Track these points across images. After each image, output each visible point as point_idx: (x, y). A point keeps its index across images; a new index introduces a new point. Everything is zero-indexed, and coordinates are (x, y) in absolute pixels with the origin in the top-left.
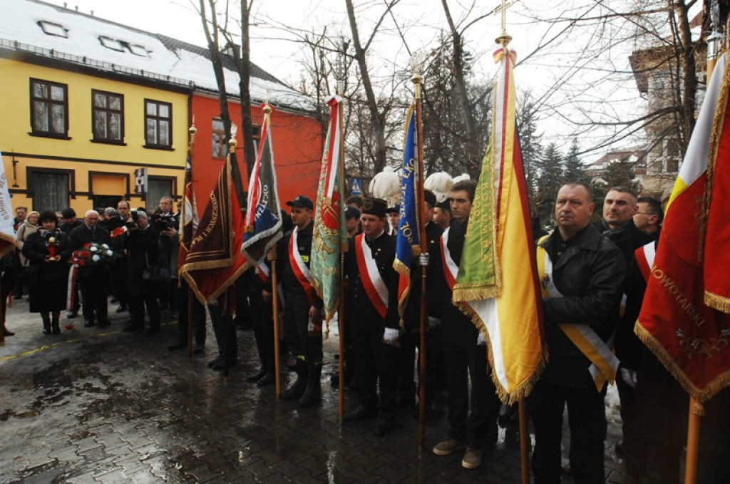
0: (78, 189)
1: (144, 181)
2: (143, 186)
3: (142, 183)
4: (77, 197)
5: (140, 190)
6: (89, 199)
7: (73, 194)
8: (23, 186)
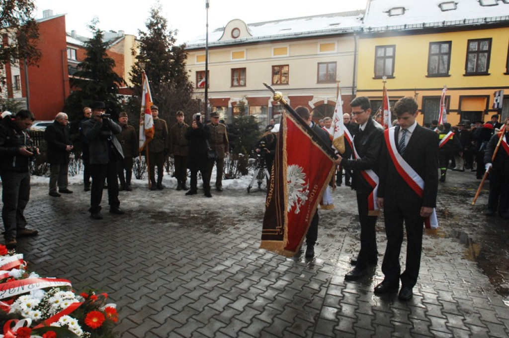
0: (451, 108)
1: (500, 100)
2: (498, 104)
3: (498, 101)
4: (451, 113)
5: (496, 107)
6: (458, 114)
7: (448, 111)
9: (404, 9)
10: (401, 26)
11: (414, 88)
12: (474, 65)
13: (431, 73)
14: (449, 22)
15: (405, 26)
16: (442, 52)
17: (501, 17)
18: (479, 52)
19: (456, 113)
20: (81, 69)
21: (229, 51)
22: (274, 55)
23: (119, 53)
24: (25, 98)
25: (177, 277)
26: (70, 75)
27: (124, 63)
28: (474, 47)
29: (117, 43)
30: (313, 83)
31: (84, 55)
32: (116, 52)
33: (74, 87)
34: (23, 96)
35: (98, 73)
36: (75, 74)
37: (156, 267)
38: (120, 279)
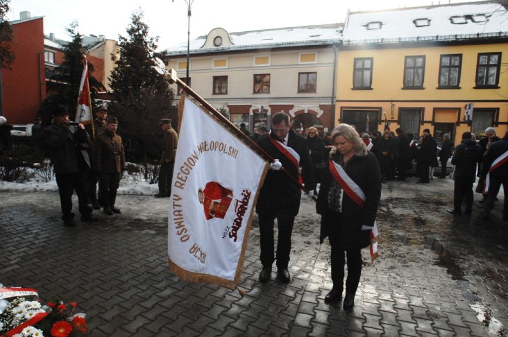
0: (426, 119)
1: (470, 112)
2: (469, 116)
3: (469, 114)
4: (425, 124)
5: (467, 119)
6: (432, 125)
7: (422, 122)
8: (396, 118)
9: (381, 24)
10: (378, 39)
11: (390, 99)
12: (446, 79)
13: (407, 85)
14: (423, 37)
15: (382, 39)
16: (417, 65)
17: (470, 35)
18: (451, 66)
19: (431, 124)
20: (58, 73)
21: (211, 59)
22: (256, 64)
23: (99, 58)
26: (47, 78)
27: (104, 68)
28: (446, 61)
29: (98, 48)
30: (294, 92)
31: (61, 58)
32: (97, 57)
33: (50, 91)
35: (76, 77)
36: (52, 78)
38: (92, 289)
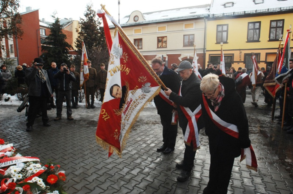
17: (289, 7)
20: (47, 41)
23: (70, 31)
24: (17, 58)
25: (100, 157)
26: (42, 44)
27: (72, 37)
29: (69, 25)
31: (49, 32)
32: (68, 31)
33: (43, 51)
34: (15, 56)
35: (57, 43)
36: (44, 44)
37: (89, 151)
38: (69, 158)
